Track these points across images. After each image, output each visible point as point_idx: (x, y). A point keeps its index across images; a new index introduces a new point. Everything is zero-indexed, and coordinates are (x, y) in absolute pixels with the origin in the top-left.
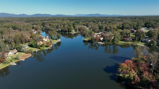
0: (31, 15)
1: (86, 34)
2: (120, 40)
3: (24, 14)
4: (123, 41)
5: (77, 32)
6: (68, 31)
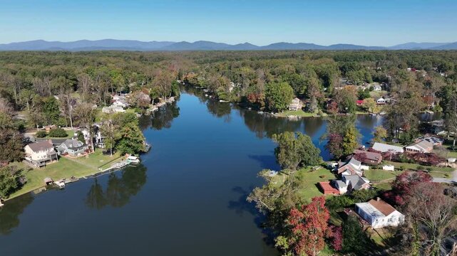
5: (312, 111)
6: (263, 103)
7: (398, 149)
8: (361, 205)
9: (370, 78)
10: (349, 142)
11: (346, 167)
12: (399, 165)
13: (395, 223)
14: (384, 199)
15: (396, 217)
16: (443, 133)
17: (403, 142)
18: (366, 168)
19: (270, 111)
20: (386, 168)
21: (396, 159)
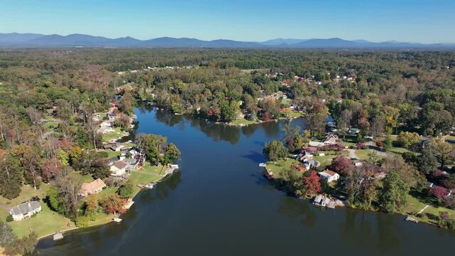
0: (147, 41)
1: (275, 150)
2: (414, 193)
3: (128, 38)
4: (427, 202)
5: (252, 120)
6: (219, 116)
7: (322, 144)
8: (321, 173)
9: (277, 89)
10: (298, 142)
11: (305, 157)
12: (327, 152)
13: (336, 179)
14: (330, 169)
15: (336, 176)
16: (335, 130)
17: (322, 140)
18: (312, 156)
19: (225, 122)
20: (321, 155)
21: (322, 149)
